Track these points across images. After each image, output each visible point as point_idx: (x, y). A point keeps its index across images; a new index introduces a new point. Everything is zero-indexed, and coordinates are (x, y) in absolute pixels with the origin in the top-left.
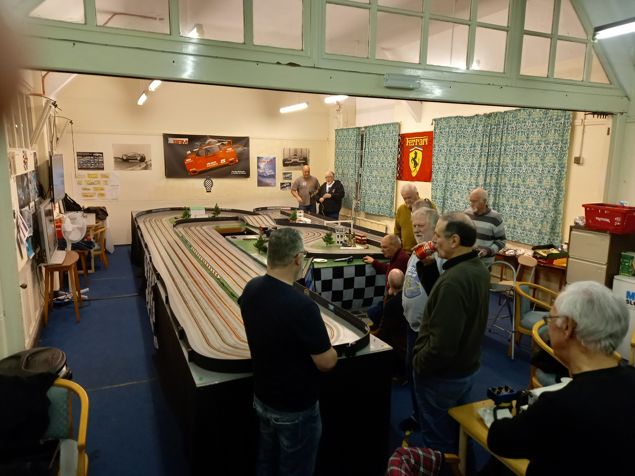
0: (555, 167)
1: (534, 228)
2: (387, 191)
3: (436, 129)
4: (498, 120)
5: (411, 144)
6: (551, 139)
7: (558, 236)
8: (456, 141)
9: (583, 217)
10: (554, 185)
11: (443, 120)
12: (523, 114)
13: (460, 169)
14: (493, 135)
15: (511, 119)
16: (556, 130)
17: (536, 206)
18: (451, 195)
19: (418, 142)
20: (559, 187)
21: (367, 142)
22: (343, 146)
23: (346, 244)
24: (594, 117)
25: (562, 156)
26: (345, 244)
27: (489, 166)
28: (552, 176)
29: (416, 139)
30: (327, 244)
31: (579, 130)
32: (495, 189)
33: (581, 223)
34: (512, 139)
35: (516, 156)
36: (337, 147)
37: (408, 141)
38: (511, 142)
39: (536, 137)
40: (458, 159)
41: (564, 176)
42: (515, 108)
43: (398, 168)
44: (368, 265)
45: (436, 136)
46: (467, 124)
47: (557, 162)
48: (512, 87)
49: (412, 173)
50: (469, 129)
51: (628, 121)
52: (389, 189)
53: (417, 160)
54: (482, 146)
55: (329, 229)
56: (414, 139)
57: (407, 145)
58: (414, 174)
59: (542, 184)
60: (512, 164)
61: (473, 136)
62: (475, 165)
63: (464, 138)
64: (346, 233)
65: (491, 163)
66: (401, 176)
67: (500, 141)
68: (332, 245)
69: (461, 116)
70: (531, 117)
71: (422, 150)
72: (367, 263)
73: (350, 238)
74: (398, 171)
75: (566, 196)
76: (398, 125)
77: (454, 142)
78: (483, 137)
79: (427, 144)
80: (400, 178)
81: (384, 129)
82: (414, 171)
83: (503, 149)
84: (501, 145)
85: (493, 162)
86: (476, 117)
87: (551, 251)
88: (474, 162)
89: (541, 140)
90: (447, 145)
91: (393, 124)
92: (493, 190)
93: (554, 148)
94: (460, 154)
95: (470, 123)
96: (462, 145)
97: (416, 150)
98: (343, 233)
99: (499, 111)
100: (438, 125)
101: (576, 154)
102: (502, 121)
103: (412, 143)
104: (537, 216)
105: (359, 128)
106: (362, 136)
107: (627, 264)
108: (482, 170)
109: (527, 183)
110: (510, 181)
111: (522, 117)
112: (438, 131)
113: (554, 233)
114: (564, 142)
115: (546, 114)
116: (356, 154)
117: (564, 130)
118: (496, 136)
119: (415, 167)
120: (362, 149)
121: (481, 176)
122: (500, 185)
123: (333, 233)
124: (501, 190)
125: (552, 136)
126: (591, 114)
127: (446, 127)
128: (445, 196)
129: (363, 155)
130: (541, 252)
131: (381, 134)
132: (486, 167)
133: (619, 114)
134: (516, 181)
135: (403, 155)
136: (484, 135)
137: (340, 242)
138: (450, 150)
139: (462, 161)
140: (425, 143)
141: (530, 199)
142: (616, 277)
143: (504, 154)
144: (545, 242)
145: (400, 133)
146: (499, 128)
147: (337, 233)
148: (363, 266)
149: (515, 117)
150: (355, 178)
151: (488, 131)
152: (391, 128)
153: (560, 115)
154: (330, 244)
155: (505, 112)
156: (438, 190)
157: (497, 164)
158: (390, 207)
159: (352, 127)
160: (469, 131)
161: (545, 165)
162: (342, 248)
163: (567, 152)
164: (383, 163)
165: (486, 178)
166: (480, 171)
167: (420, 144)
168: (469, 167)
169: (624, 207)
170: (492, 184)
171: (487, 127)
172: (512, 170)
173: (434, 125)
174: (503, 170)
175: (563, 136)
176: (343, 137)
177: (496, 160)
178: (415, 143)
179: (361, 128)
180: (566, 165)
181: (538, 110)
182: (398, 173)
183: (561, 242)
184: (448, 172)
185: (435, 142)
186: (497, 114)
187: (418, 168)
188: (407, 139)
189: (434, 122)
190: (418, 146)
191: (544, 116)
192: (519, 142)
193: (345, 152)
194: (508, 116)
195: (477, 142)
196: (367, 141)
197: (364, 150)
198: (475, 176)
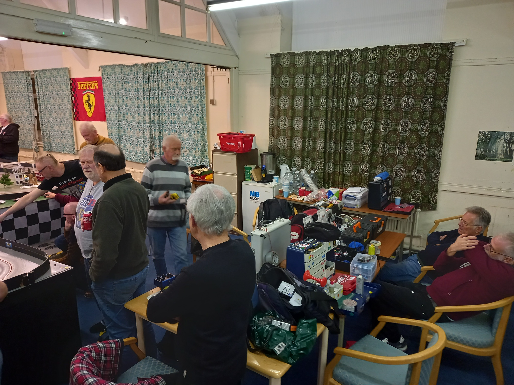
0: (198, 107)
1: (190, 154)
2: (68, 131)
3: (103, 75)
4: (153, 70)
5: (82, 88)
6: (193, 86)
7: (207, 159)
8: (122, 86)
9: (219, 143)
10: (199, 121)
11: (108, 67)
12: (171, 66)
13: (129, 110)
14: (151, 81)
15: (163, 69)
16: (195, 79)
17: (190, 137)
18: (124, 132)
19: (89, 86)
20: (203, 122)
21: (39, 86)
22: (13, 88)
23: (27, 183)
24: (218, 70)
25: (202, 99)
26: (25, 183)
27: (152, 107)
28: (197, 114)
29: (87, 84)
30: (5, 186)
31: (210, 79)
32: (158, 125)
33: (219, 147)
34: (166, 85)
35: (171, 99)
36: (6, 90)
37: (79, 85)
38: (166, 88)
39: (182, 84)
40: (126, 101)
41: (205, 114)
42: (165, 60)
43: (74, 110)
44: (51, 200)
45: (105, 81)
46: (129, 72)
47: (199, 103)
48: (155, 42)
49: (88, 114)
50: (132, 76)
51: (240, 74)
52: (69, 128)
53: (90, 102)
54: (144, 91)
55: (5, 170)
56: (85, 83)
57: (79, 88)
58: (90, 115)
59: (192, 120)
60: (168, 105)
61: (135, 82)
62: (140, 106)
63: (128, 84)
64: (26, 173)
65: (153, 104)
66: (77, 116)
67: (157, 87)
68: (11, 186)
69: (123, 64)
70: (177, 68)
71: (94, 93)
72: (49, 198)
73: (31, 176)
74: (75, 112)
75: (208, 129)
76: (68, 70)
77: (121, 87)
78: (144, 83)
79: (97, 88)
80: (77, 118)
81: (55, 73)
82: (89, 112)
83: (160, 94)
84: (158, 90)
85: (154, 103)
86: (136, 66)
87: (203, 170)
88: (140, 103)
89: (187, 87)
90: (115, 89)
91: (63, 69)
92: (157, 126)
93: (196, 93)
94: (127, 97)
95: (131, 71)
96: (128, 89)
97: (88, 94)
98: (22, 173)
99: (153, 62)
100: (104, 71)
101: (211, 98)
102: (157, 70)
103: (84, 87)
104: (191, 145)
105: (28, 72)
106: (33, 80)
107: (248, 173)
108: (147, 111)
109: (181, 119)
110: (169, 118)
111: (171, 68)
112: (105, 77)
113: (204, 157)
114: (202, 88)
115: (188, 66)
116: (29, 96)
117: (201, 79)
118: (153, 82)
119: (90, 109)
120: (34, 92)
121: (147, 115)
122: (162, 122)
123: (10, 174)
124: (163, 126)
125: (194, 84)
126: (216, 67)
127: (112, 73)
128: (119, 133)
129: (38, 98)
130: (196, 171)
131: (52, 79)
132: (149, 107)
133: (233, 68)
134: (173, 118)
135: (76, 98)
136: (144, 81)
137: (19, 182)
138: (118, 94)
139: (129, 103)
140: (95, 87)
141: (185, 132)
142: (243, 183)
143: (162, 97)
144: (199, 164)
145: (71, 78)
146: (155, 76)
147: (15, 173)
148: (47, 201)
149: (166, 67)
150: (31, 120)
151: (147, 78)
152: (61, 73)
153: (197, 68)
154: (9, 185)
155: (157, 63)
156: (113, 128)
157: (158, 106)
158: (72, 145)
159: (20, 71)
160: (132, 78)
161: (192, 106)
162: (22, 187)
163: (205, 96)
164: (60, 105)
165: (150, 116)
166: (145, 111)
167: (91, 88)
168: (136, 108)
169: (242, 134)
170: (156, 121)
171: (146, 74)
172: (169, 110)
173: (101, 70)
174: (162, 110)
175: (201, 84)
176: (11, 80)
177: (156, 102)
178: (86, 87)
179: (31, 71)
180: (205, 105)
181: (181, 63)
182: (75, 114)
183: (209, 162)
184: (119, 112)
185: (104, 86)
186: (151, 64)
187: (92, 109)
188: (79, 83)
189: (100, 68)
190: (90, 89)
191: (186, 68)
192: (171, 87)
193: (16, 95)
194: (161, 67)
195: (139, 87)
196: (39, 84)
197: (37, 93)
198: (142, 115)
